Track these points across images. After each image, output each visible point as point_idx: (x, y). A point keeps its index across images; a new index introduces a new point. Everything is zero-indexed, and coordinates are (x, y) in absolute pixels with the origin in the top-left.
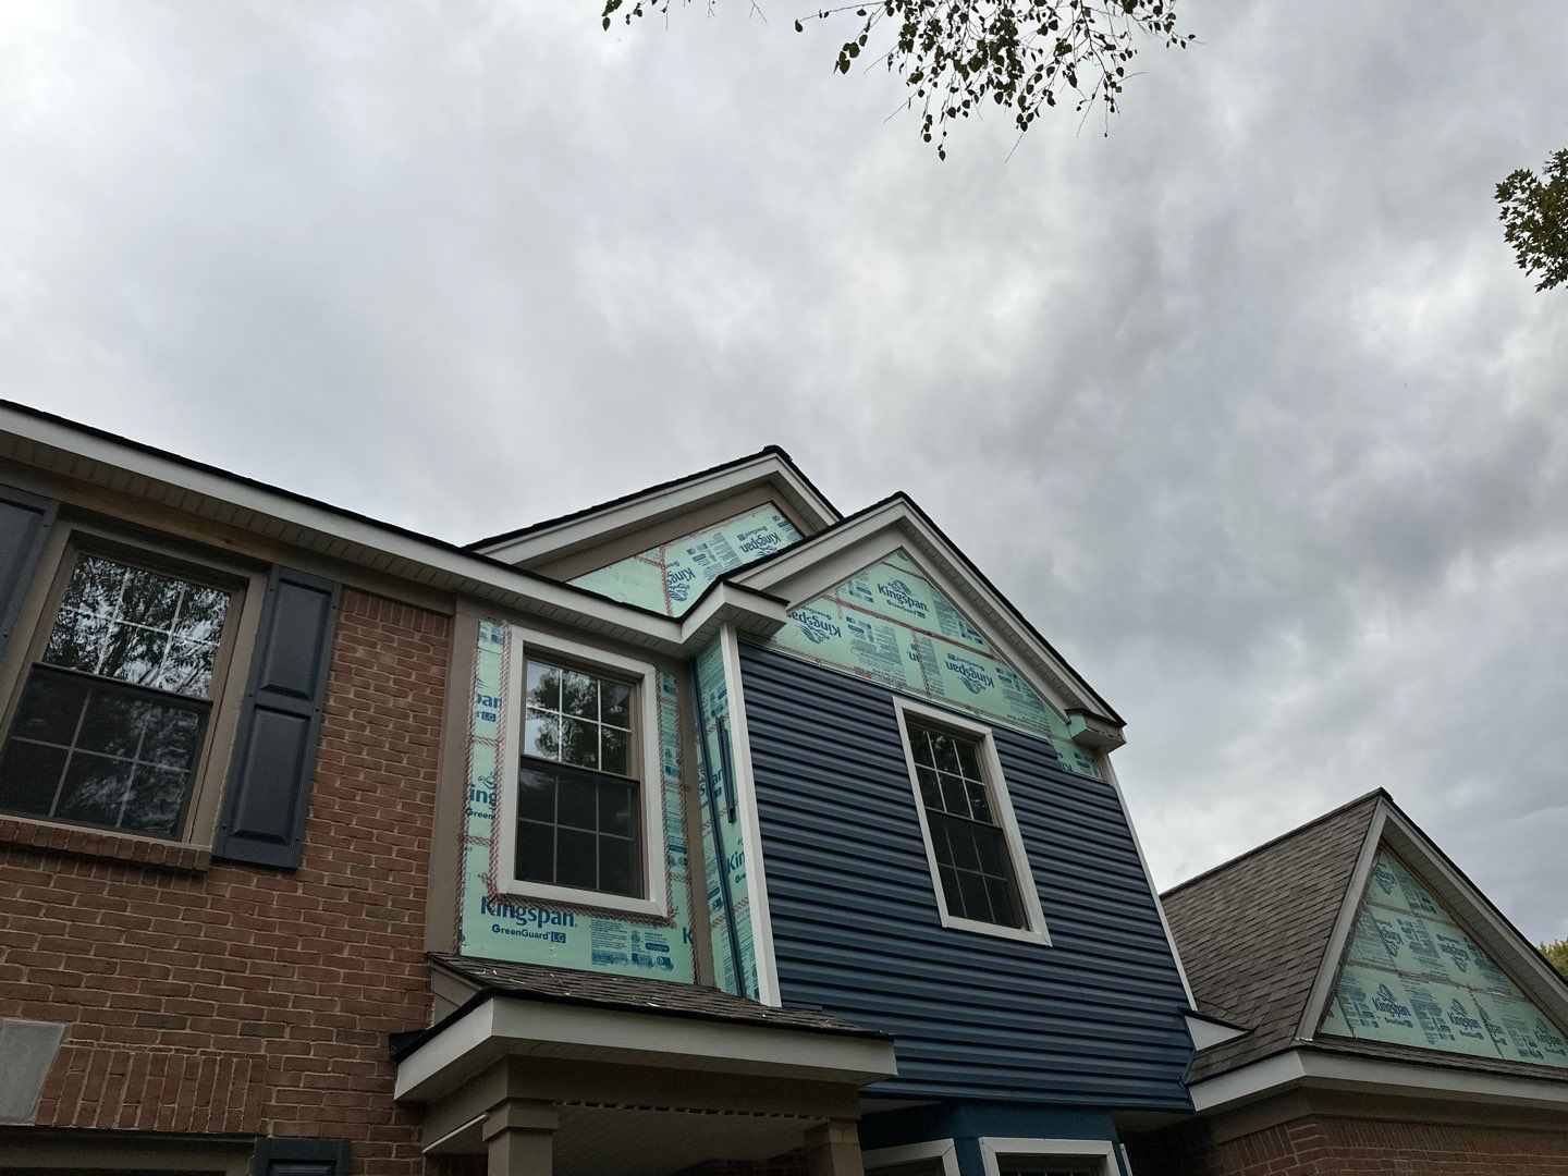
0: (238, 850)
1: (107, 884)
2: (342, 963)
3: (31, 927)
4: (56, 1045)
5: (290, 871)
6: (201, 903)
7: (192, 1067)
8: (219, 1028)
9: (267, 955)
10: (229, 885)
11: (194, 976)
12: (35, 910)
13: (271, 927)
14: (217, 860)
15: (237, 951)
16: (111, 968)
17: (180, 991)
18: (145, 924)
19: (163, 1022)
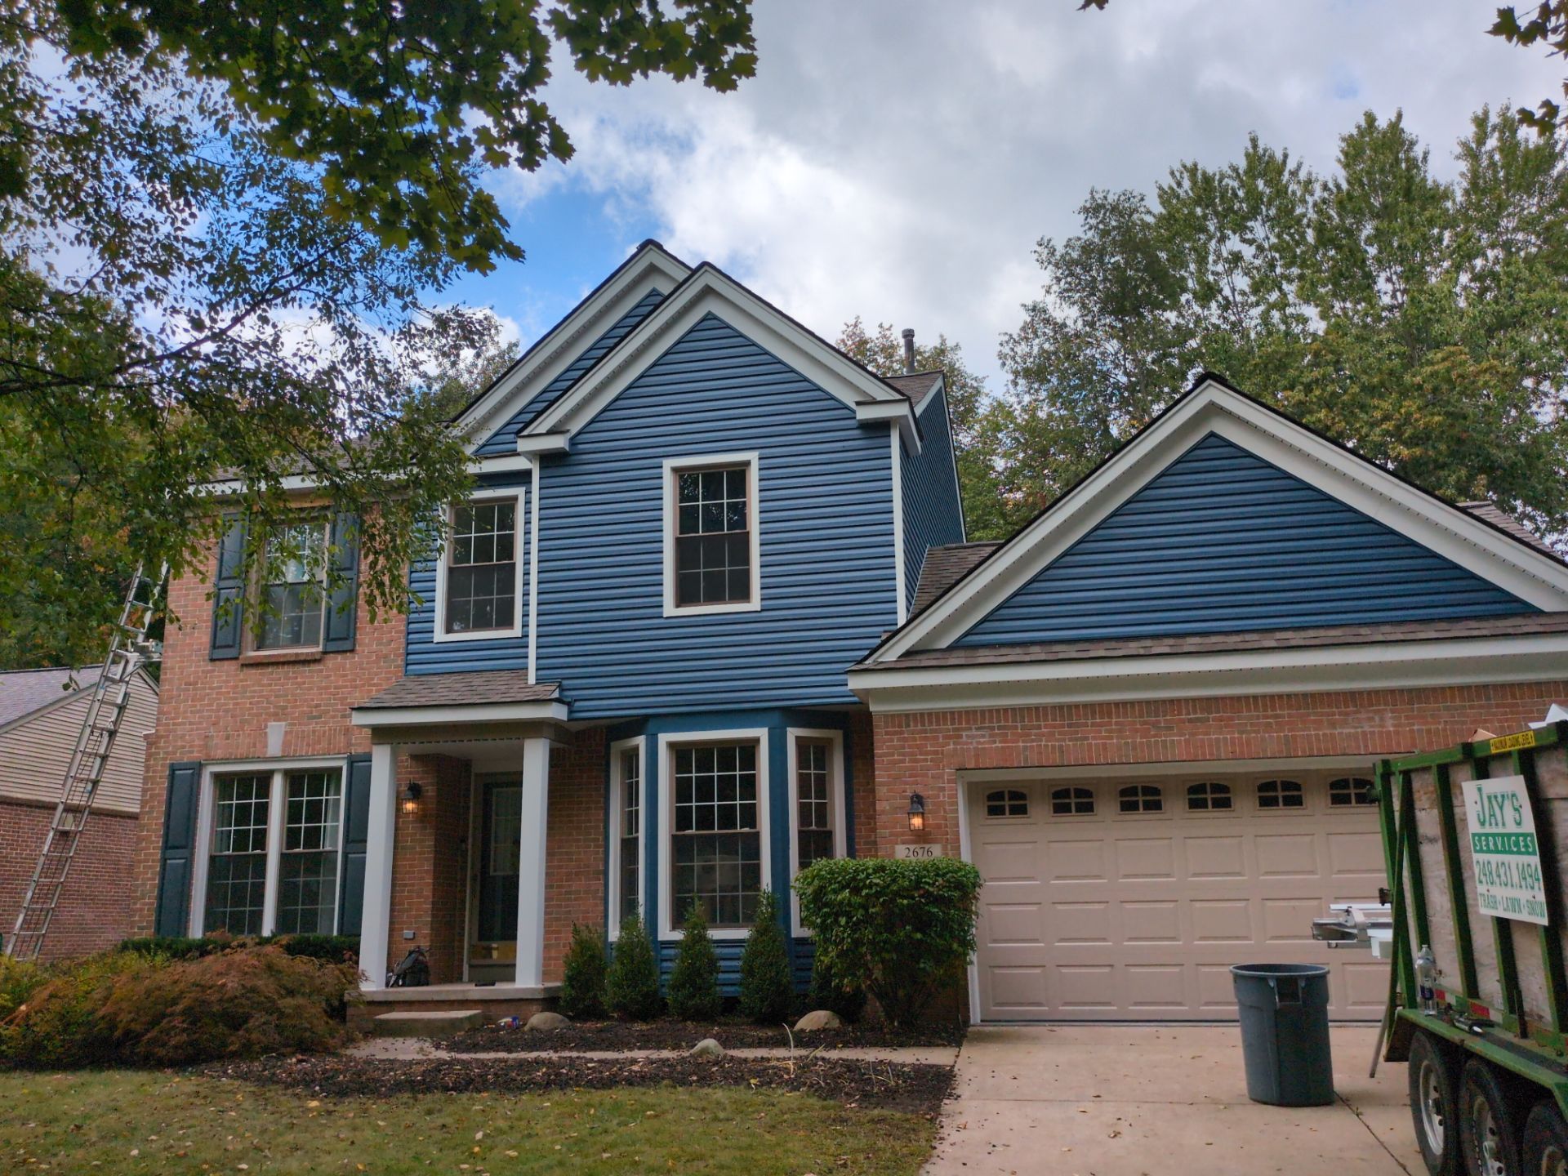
0: (332, 646)
1: (289, 670)
2: (374, 685)
3: (271, 691)
4: (283, 730)
5: (352, 651)
6: (321, 671)
7: (325, 732)
8: (333, 717)
9: (346, 687)
10: (332, 661)
11: (322, 700)
12: (270, 685)
13: (346, 675)
14: (325, 653)
15: (336, 688)
16: (296, 701)
17: (317, 706)
18: (304, 683)
19: (315, 717)
